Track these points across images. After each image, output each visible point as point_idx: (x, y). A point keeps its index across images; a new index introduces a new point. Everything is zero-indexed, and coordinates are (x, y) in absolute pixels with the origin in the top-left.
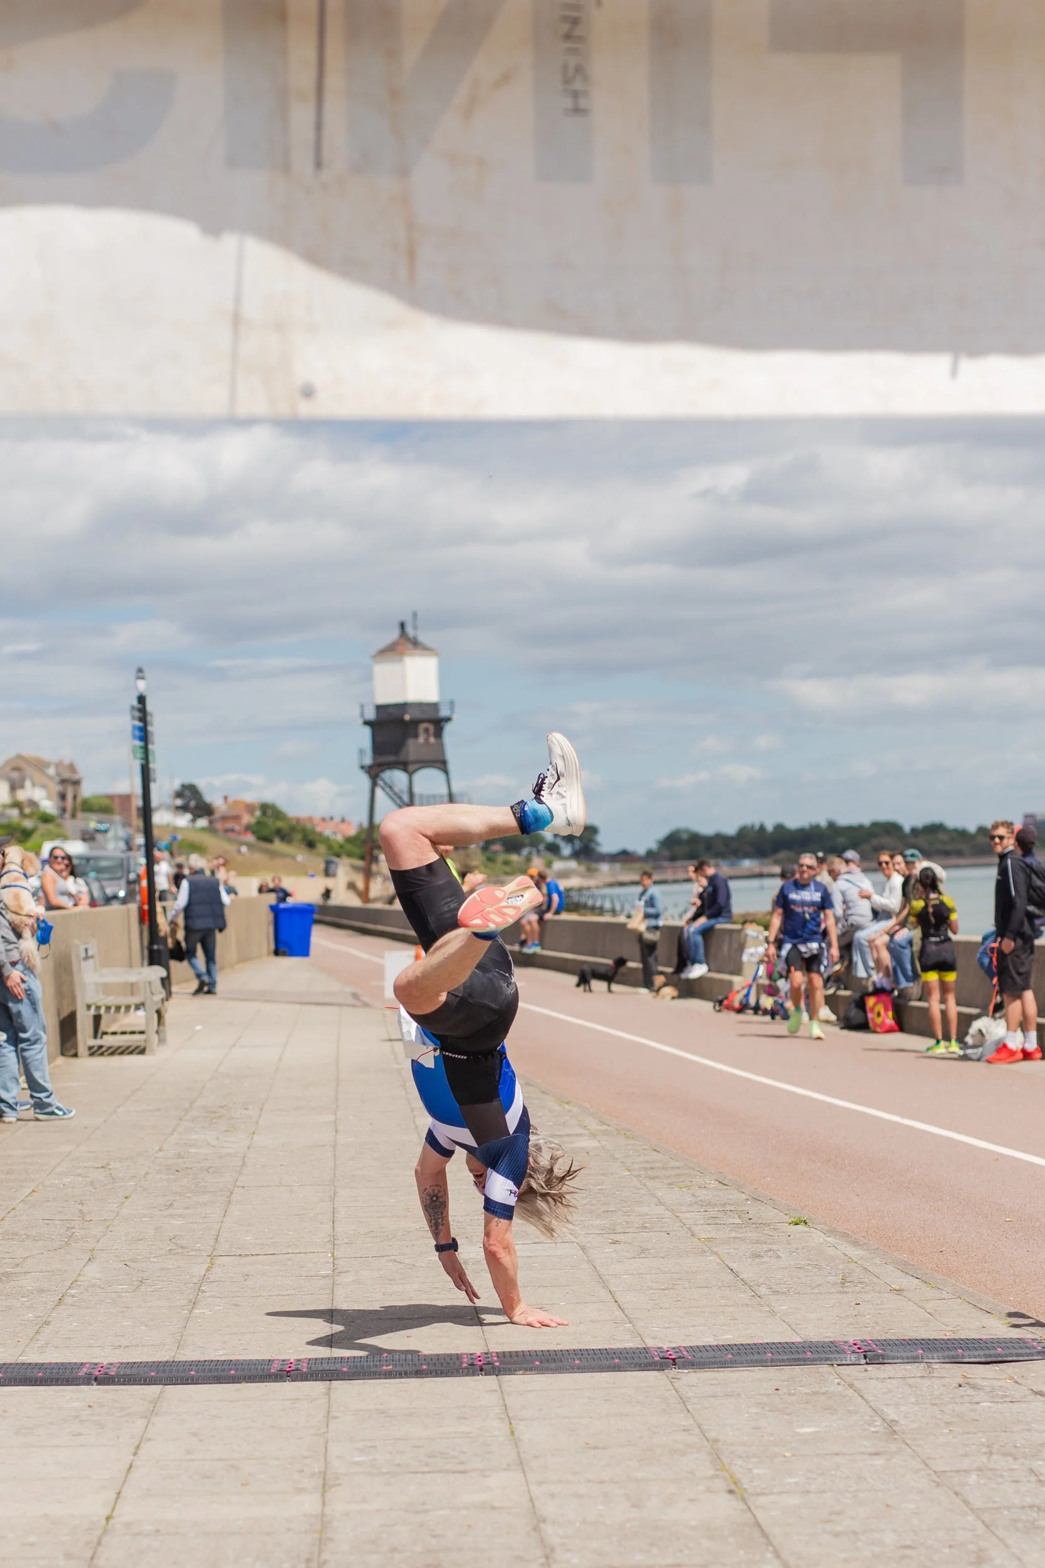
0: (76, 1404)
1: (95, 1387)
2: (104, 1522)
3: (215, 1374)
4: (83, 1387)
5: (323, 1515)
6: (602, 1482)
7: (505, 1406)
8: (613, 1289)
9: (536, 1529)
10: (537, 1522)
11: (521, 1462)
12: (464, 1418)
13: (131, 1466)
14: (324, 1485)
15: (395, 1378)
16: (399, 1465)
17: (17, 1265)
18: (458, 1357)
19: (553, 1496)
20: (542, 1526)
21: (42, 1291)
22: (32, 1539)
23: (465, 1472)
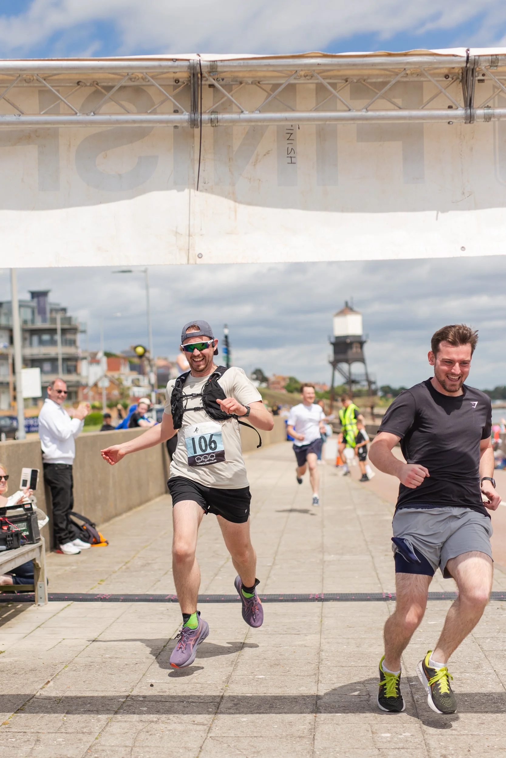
0: (163, 609)
1: (172, 603)
2: (163, 648)
3: (216, 599)
4: (167, 603)
6: (349, 639)
7: (322, 612)
8: (378, 572)
9: (319, 653)
10: (320, 651)
11: (321, 632)
12: (305, 616)
14: (246, 637)
15: (284, 602)
16: (276, 631)
17: (153, 560)
18: (309, 595)
19: (328, 643)
20: (321, 652)
21: (160, 569)
22: (135, 652)
23: (299, 634)
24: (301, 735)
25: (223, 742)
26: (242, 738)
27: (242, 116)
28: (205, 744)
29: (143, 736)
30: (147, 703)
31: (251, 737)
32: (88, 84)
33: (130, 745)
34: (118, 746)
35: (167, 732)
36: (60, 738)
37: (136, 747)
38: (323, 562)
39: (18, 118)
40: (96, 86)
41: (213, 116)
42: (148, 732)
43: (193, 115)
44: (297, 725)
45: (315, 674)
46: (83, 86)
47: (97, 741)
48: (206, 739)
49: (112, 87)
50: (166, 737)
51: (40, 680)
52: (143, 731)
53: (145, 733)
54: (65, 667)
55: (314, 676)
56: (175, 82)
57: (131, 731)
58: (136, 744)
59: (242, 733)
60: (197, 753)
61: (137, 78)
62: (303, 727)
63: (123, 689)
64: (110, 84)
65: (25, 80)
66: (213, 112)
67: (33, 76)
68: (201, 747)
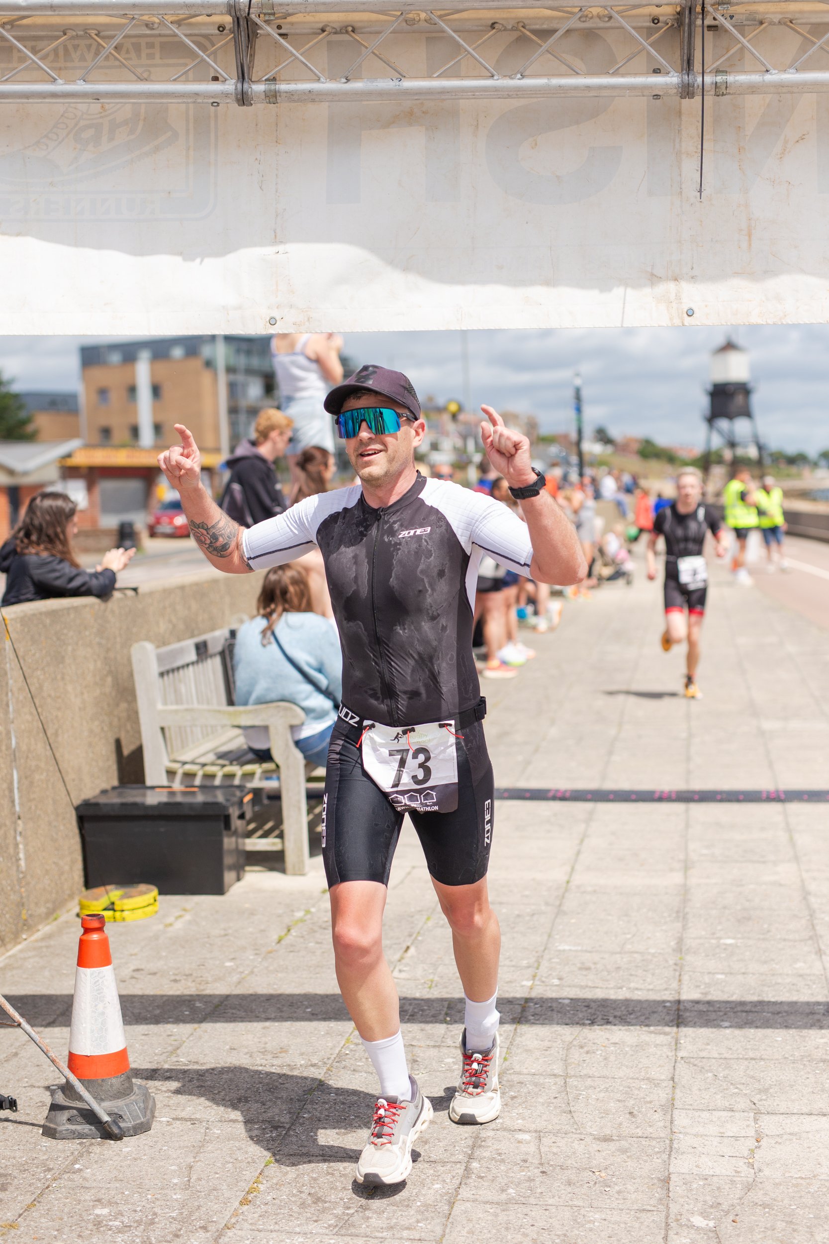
0: (548, 812)
1: (558, 802)
2: (565, 884)
3: (623, 797)
4: (552, 802)
5: (685, 885)
7: (787, 824)
9: (805, 898)
10: (806, 894)
11: (797, 858)
12: (765, 829)
13: (578, 853)
14: (686, 867)
15: (726, 802)
16: (727, 857)
18: (760, 791)
19: (814, 879)
20: (808, 897)
21: (526, 743)
22: (527, 893)
23: (764, 862)
24: (824, 1057)
25: (703, 1068)
26: (732, 1061)
27: (768, 77)
28: (677, 1072)
29: (576, 1055)
30: (568, 989)
31: (746, 1059)
32: (510, 27)
33: (561, 1073)
34: (542, 1075)
35: (612, 1048)
36: (448, 1058)
37: (571, 1077)
38: (761, 733)
39: (398, 84)
40: (523, 29)
41: (719, 79)
42: (582, 1047)
43: (686, 77)
44: (813, 1037)
45: (811, 938)
46: (500, 30)
47: (507, 1063)
48: (676, 1062)
49: (551, 32)
50: (612, 1058)
51: (395, 944)
52: (574, 1046)
53: (577, 1048)
54: (428, 919)
55: (810, 942)
56: (653, 23)
57: (554, 1044)
58: (571, 1072)
59: (730, 1052)
60: (669, 1090)
61: (590, 15)
62: (822, 1041)
63: (524, 963)
64: (545, 27)
65: (406, 21)
66: (718, 72)
67: (419, 15)
68: (673, 1079)
